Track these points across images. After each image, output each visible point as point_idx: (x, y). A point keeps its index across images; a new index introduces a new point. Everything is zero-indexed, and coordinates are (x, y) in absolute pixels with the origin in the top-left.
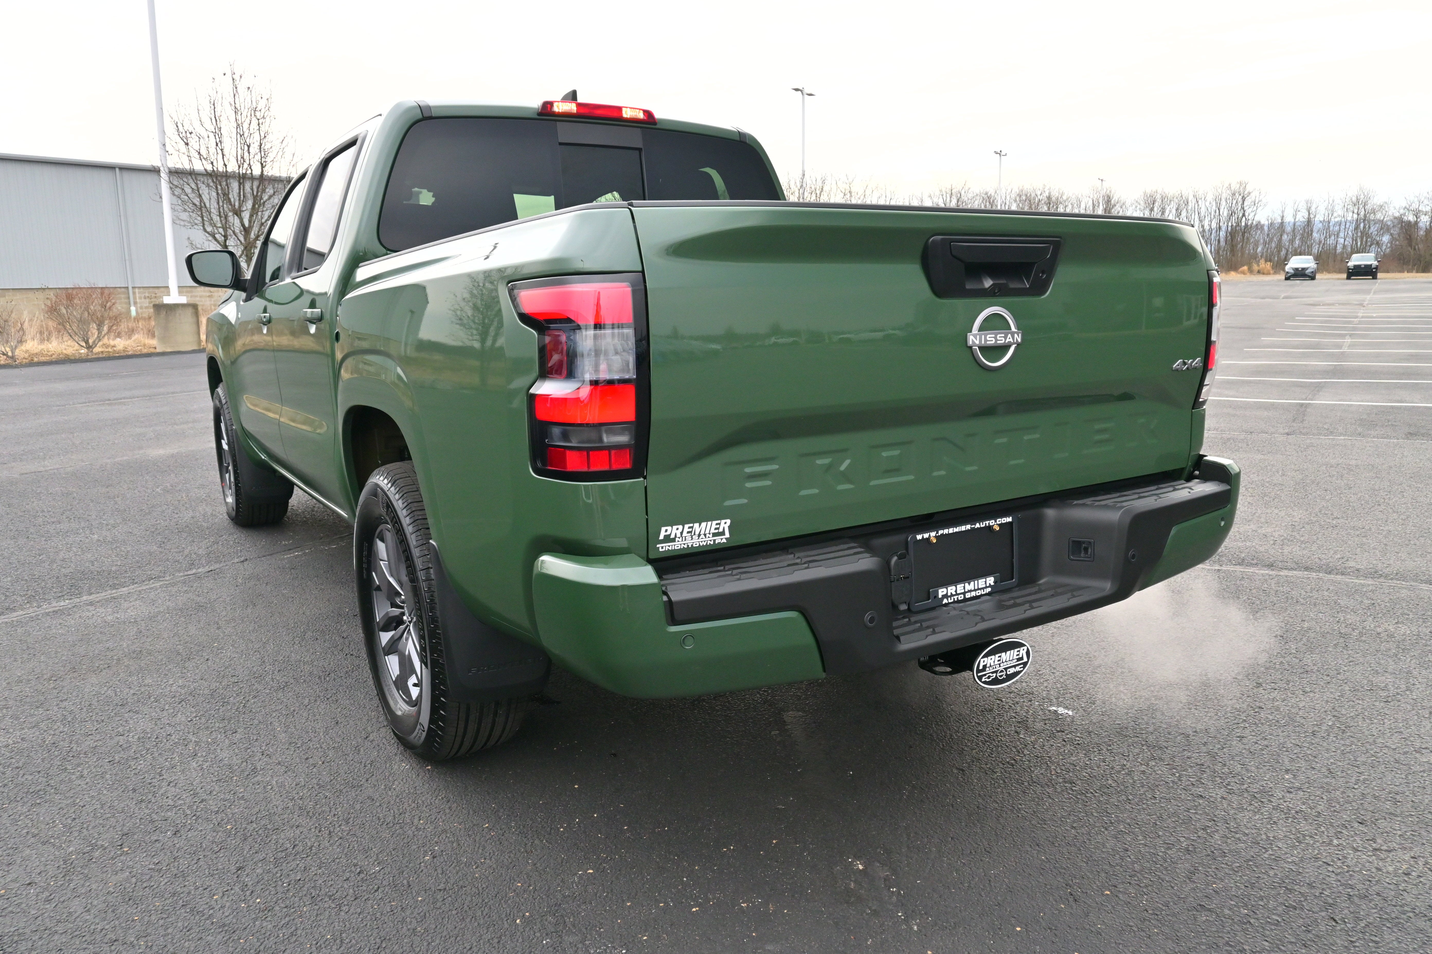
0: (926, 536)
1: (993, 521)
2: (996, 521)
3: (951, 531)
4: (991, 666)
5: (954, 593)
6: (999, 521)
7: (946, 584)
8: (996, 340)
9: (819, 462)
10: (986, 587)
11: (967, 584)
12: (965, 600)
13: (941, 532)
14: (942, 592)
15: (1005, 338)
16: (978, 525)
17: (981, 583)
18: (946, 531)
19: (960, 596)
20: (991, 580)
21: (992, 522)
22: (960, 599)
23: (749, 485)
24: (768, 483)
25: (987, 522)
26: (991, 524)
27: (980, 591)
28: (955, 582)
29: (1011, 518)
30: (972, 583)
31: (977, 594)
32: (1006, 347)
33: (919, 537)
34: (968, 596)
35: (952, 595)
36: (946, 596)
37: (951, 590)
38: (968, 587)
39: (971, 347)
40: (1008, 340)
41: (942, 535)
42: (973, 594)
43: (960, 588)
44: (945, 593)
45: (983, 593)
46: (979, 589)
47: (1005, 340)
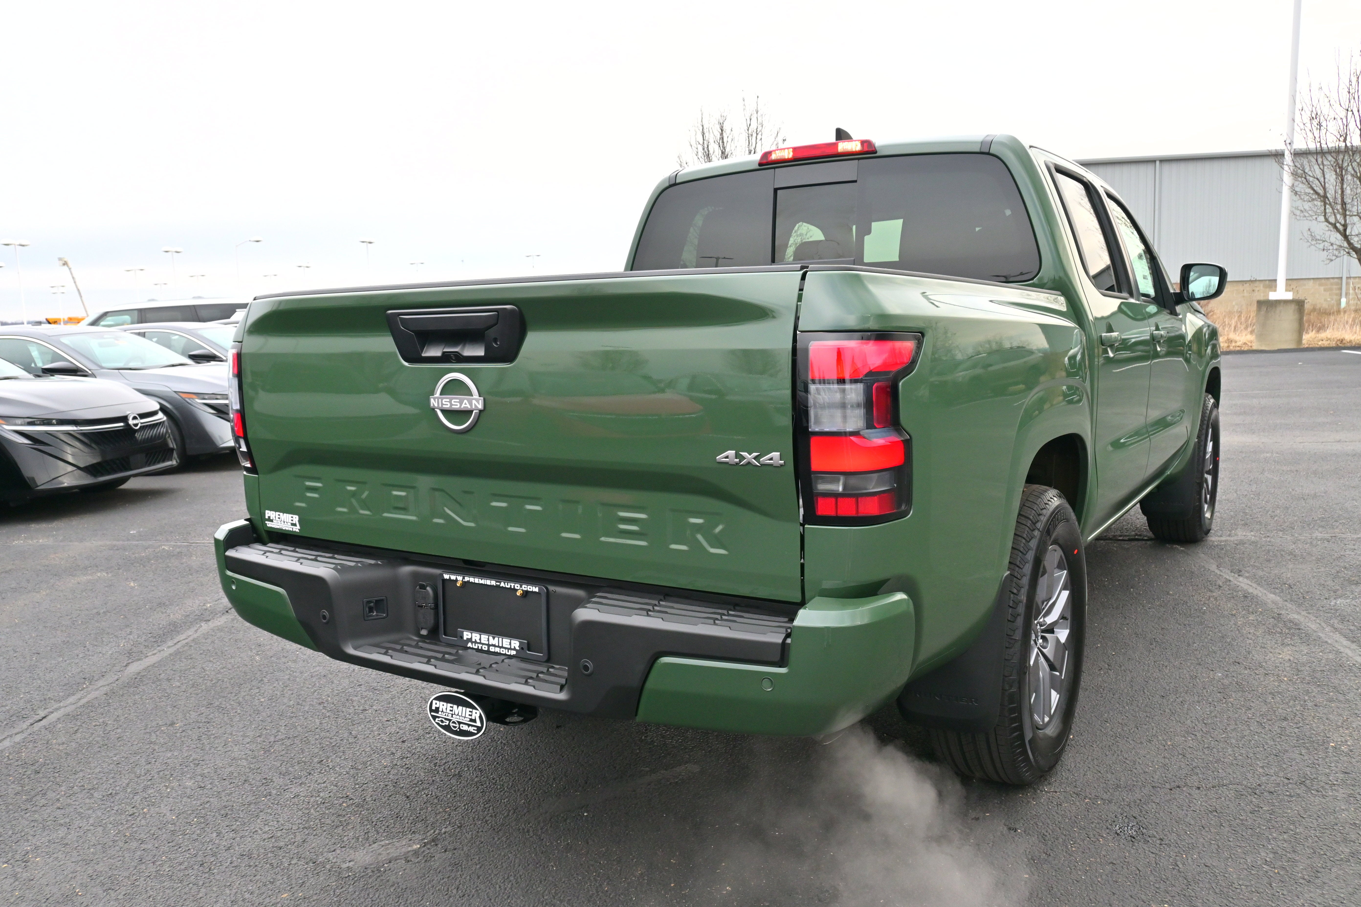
0: (453, 577)
1: (519, 586)
2: (521, 586)
3: (477, 580)
4: (442, 711)
5: (478, 641)
6: (525, 587)
7: (473, 629)
8: (451, 405)
9: (349, 488)
10: (510, 649)
11: (491, 638)
12: (488, 652)
13: (467, 579)
14: (467, 635)
15: (461, 403)
16: (502, 584)
17: (506, 642)
18: (472, 580)
19: (484, 646)
20: (516, 644)
21: (517, 586)
22: (484, 649)
23: (309, 494)
24: (316, 495)
25: (512, 585)
26: (516, 588)
27: (504, 650)
28: (481, 630)
29: (537, 588)
30: (496, 639)
31: (502, 652)
32: (468, 413)
33: (446, 576)
34: (492, 649)
35: (476, 642)
36: (470, 640)
37: (476, 636)
38: (492, 641)
39: (434, 409)
40: (463, 405)
41: (468, 582)
42: (497, 650)
43: (484, 638)
44: (469, 637)
45: (507, 653)
46: (502, 647)
47: (461, 405)
